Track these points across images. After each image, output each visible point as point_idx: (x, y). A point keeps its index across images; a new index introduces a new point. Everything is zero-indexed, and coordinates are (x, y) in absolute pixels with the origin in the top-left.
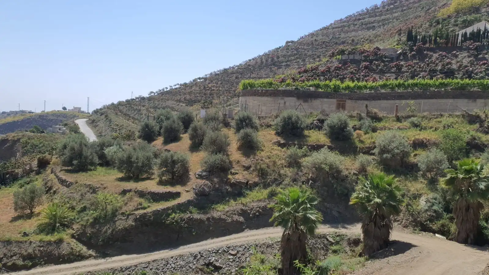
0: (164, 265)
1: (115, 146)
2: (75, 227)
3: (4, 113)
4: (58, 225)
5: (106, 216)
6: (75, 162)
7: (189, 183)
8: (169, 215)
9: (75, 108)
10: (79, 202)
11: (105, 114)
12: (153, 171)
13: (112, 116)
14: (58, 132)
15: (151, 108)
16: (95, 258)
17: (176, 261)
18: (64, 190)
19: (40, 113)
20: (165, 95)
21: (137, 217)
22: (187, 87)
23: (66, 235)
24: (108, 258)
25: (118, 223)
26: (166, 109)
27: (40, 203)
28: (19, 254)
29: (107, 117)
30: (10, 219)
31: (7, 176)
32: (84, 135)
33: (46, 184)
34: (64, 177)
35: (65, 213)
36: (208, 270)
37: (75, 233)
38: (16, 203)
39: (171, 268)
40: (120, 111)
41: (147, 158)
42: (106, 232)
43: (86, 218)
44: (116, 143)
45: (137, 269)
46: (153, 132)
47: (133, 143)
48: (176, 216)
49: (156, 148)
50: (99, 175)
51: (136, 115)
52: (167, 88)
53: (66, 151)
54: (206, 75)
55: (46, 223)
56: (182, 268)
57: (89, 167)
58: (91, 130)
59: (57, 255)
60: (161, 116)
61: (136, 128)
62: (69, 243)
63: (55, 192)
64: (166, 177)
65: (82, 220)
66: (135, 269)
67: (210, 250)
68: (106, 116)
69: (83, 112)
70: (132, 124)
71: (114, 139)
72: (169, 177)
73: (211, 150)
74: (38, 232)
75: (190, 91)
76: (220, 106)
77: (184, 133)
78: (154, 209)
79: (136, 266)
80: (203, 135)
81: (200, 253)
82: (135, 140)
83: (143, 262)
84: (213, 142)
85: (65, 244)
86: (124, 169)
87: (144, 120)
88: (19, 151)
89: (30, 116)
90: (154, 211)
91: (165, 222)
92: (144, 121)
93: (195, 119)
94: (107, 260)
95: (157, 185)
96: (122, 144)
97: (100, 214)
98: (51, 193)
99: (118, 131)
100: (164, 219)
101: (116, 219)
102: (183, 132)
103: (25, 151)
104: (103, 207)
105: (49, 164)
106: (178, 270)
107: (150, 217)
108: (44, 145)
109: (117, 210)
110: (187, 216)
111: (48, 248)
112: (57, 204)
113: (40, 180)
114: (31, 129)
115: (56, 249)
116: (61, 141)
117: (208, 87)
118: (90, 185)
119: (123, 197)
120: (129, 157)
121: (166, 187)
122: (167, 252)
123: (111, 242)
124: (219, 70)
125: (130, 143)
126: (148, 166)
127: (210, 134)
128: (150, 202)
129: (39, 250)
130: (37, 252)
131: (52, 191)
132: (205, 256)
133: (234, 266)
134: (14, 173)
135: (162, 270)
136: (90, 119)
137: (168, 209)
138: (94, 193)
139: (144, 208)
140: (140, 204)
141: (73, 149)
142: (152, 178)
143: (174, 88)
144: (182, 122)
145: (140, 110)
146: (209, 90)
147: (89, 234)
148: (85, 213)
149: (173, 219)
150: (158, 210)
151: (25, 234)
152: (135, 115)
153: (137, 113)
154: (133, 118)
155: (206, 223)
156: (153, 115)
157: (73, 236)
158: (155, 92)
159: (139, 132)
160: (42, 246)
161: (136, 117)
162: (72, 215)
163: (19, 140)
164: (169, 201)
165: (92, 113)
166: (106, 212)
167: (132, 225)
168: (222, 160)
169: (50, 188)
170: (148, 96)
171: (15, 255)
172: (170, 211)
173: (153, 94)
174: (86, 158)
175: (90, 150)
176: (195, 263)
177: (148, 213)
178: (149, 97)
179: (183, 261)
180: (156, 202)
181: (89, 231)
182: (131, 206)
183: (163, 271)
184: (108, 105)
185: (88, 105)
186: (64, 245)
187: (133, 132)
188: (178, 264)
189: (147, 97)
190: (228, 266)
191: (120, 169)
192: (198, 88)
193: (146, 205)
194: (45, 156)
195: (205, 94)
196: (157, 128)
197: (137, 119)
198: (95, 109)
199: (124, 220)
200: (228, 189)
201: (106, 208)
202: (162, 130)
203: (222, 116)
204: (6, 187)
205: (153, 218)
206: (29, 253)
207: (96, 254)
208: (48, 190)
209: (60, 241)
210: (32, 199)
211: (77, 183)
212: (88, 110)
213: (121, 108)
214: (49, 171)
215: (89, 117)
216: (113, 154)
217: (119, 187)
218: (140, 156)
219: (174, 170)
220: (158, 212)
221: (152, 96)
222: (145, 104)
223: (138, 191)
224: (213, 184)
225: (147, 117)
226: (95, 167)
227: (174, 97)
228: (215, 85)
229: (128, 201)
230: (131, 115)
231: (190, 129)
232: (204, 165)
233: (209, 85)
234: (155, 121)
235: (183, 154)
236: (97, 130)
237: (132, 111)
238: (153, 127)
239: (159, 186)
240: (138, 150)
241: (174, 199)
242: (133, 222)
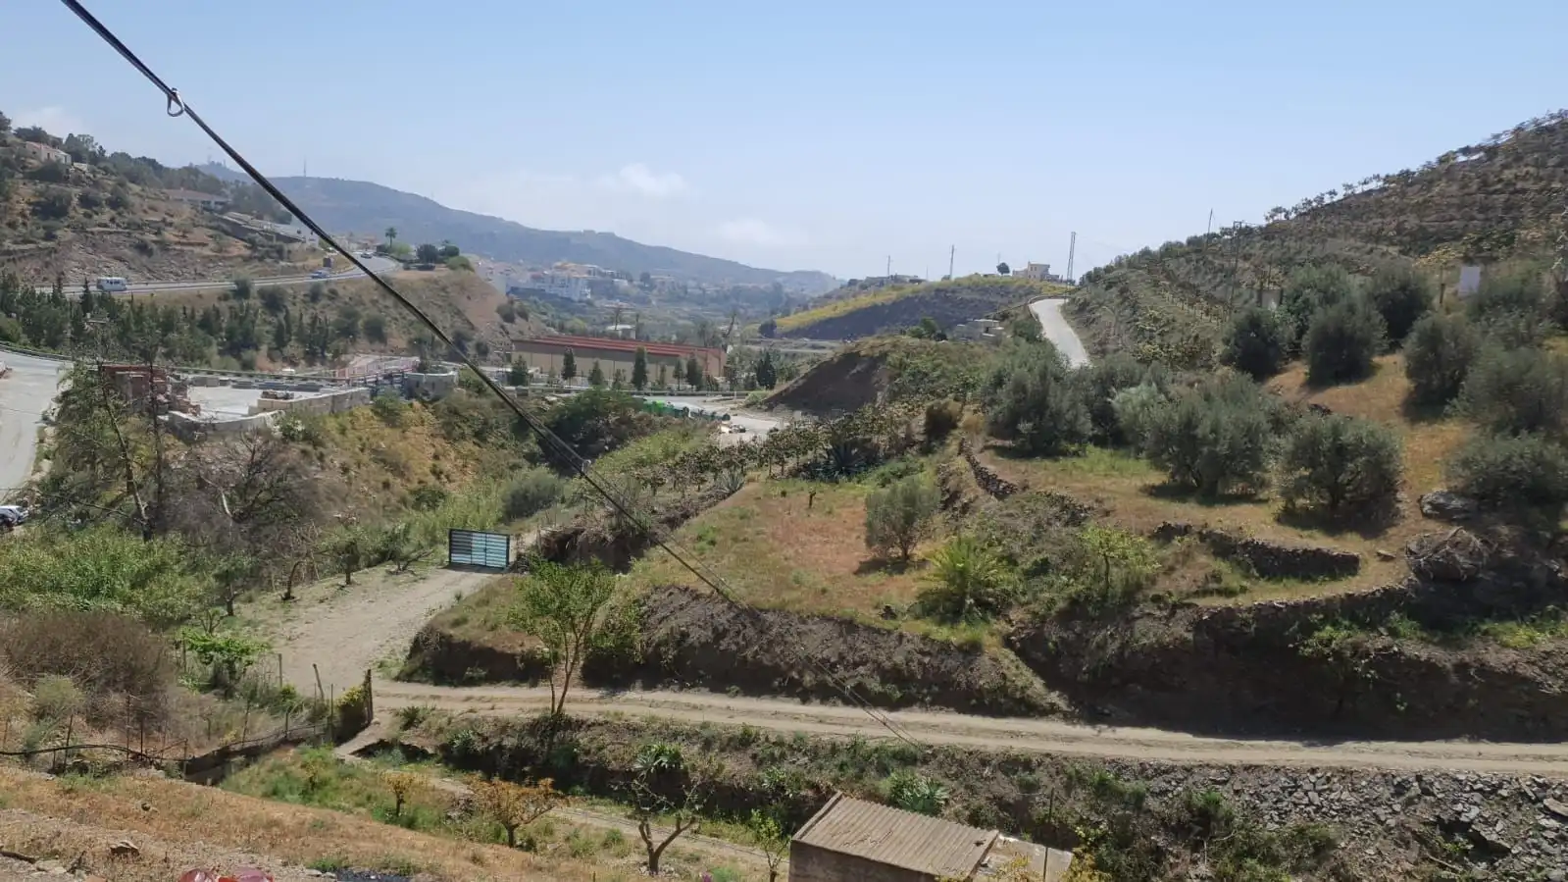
0: (1283, 789)
1: (1143, 386)
2: (1015, 615)
3: (853, 282)
4: (970, 601)
5: (1104, 597)
6: (1024, 427)
7: (1391, 531)
8: (1309, 629)
9: (1033, 267)
10: (1030, 545)
11: (1121, 285)
12: (1267, 476)
13: (1143, 293)
14: (982, 338)
15: (1270, 263)
16: (1068, 718)
17: (1326, 787)
18: (992, 503)
19: (940, 284)
20: (1321, 217)
21: (1201, 616)
22: (1411, 185)
23: (989, 634)
24: (1105, 727)
25: (1140, 626)
26: (1326, 267)
27: (928, 534)
28: (875, 662)
29: (1125, 295)
30: (856, 565)
31: (854, 451)
32: (1053, 347)
33: (944, 481)
34: (991, 469)
35: (988, 570)
36: (1449, 846)
37: (1013, 634)
38: (869, 525)
39: (1307, 805)
40: (1169, 275)
41: (1249, 429)
42: (1101, 647)
43: (1047, 595)
44: (1148, 375)
45: (1191, 780)
46: (1274, 343)
47: (1203, 378)
48: (1338, 636)
49: (1280, 401)
50: (1091, 471)
51: (1219, 288)
52: (1333, 193)
53: (1002, 393)
54: (1497, 137)
55: (939, 592)
56: (1349, 814)
57: (1064, 444)
58: (1075, 336)
59: (964, 685)
60: (1307, 291)
61: (1215, 329)
62: (995, 660)
63: (965, 508)
64: (1310, 499)
65: (1036, 600)
66: (1186, 778)
67: (1462, 777)
68: (1122, 291)
69: (1055, 279)
70: (1204, 317)
71: (1145, 361)
72: (1321, 501)
73: (1494, 417)
74: (918, 610)
75: (1421, 199)
76: (1551, 252)
77: (1384, 353)
78: (1260, 600)
79: (1189, 770)
80: (1466, 358)
81: (1419, 778)
82: (1211, 367)
83: (1213, 763)
84: (1505, 389)
85: (986, 658)
86: (1169, 460)
87: (1246, 302)
88: (881, 388)
89: (913, 292)
90: (1260, 608)
91: (1296, 648)
92: (1245, 304)
93: (1436, 301)
94: (1100, 732)
95: (1275, 525)
96: (1169, 379)
97: (1088, 589)
98: (955, 509)
99: (1158, 340)
100: (1293, 639)
101: (1136, 613)
102: (1386, 346)
103: (896, 389)
104: (1096, 571)
105: (955, 427)
106: (1333, 817)
107: (1246, 623)
108: (942, 375)
109: (1139, 587)
110: (1378, 641)
111: (943, 661)
112: (968, 543)
113: (929, 470)
114: (914, 328)
115: (961, 668)
116: (989, 363)
117: (1500, 181)
118: (1063, 498)
119: (1161, 547)
120: (1189, 424)
121: (1306, 533)
122: (1297, 749)
123: (1115, 681)
124: (1555, 112)
125: (1194, 377)
126: (1248, 457)
127: (1493, 357)
128: (1247, 577)
129: (920, 663)
130: (914, 666)
131: (958, 505)
132: (1440, 796)
133: (1559, 859)
134: (868, 446)
135: (1276, 803)
136: (1073, 300)
137: (1311, 606)
138: (1074, 525)
139: (1229, 593)
140: (1214, 576)
141: (1020, 387)
142: (1260, 496)
143: (1358, 191)
144: (1382, 312)
145: (1233, 271)
146: (1501, 191)
147: (1055, 644)
148: (1045, 579)
149: (1326, 646)
150: (1274, 607)
151: (889, 613)
152: (1215, 287)
153: (1221, 282)
154: (1209, 298)
155: (1454, 679)
156: (1276, 288)
157: (1007, 642)
158: (1289, 208)
159: (1227, 342)
160: (929, 654)
161: (1218, 293)
162: (1006, 579)
163: (884, 356)
164: (1314, 581)
165: (1082, 283)
166: (1108, 586)
167: (1185, 641)
168: (1539, 461)
169: (955, 496)
170: (1264, 223)
171: (864, 664)
172: (1315, 617)
173: (1281, 217)
174: (1057, 415)
176: (1397, 808)
177: (1240, 611)
178: (1268, 226)
179: (1353, 790)
180: (1269, 580)
181: (1054, 634)
182: (1183, 582)
183: (1277, 809)
184: (1130, 254)
185: (1071, 257)
186: (984, 661)
187: (1207, 344)
188: (1332, 796)
189: (1260, 228)
190: (1534, 852)
191: (1156, 461)
192: (1454, 188)
193: (1235, 584)
194: (947, 404)
195: (1484, 209)
197: (1222, 302)
198: (1092, 269)
199: (1160, 619)
200: (1559, 571)
201: (1107, 574)
202: (1305, 337)
203: (1553, 290)
204: (850, 480)
205: (1256, 629)
206: (895, 664)
207: (1068, 706)
208: (950, 499)
209: (973, 649)
210: (909, 519)
211: (1025, 488)
212: (1070, 272)
213: (1172, 264)
214: (953, 447)
215: (1070, 292)
216: (1138, 409)
217: (1151, 514)
218: (1224, 419)
219: (1341, 478)
220: (1273, 611)
221: (1278, 221)
222: (1252, 251)
223: (1210, 534)
224: (1491, 546)
225: (1255, 295)
226: (1080, 444)
227: (1356, 223)
228: (1532, 170)
229: (1177, 562)
230: (1201, 288)
231: (1413, 337)
232: (1460, 470)
233: (1506, 172)
234: (1284, 307)
235: (1376, 425)
236: (1091, 333)
237: (1206, 273)
238: (1276, 326)
239: (1281, 527)
240: (1218, 400)
241: (1334, 577)
242: (1188, 631)
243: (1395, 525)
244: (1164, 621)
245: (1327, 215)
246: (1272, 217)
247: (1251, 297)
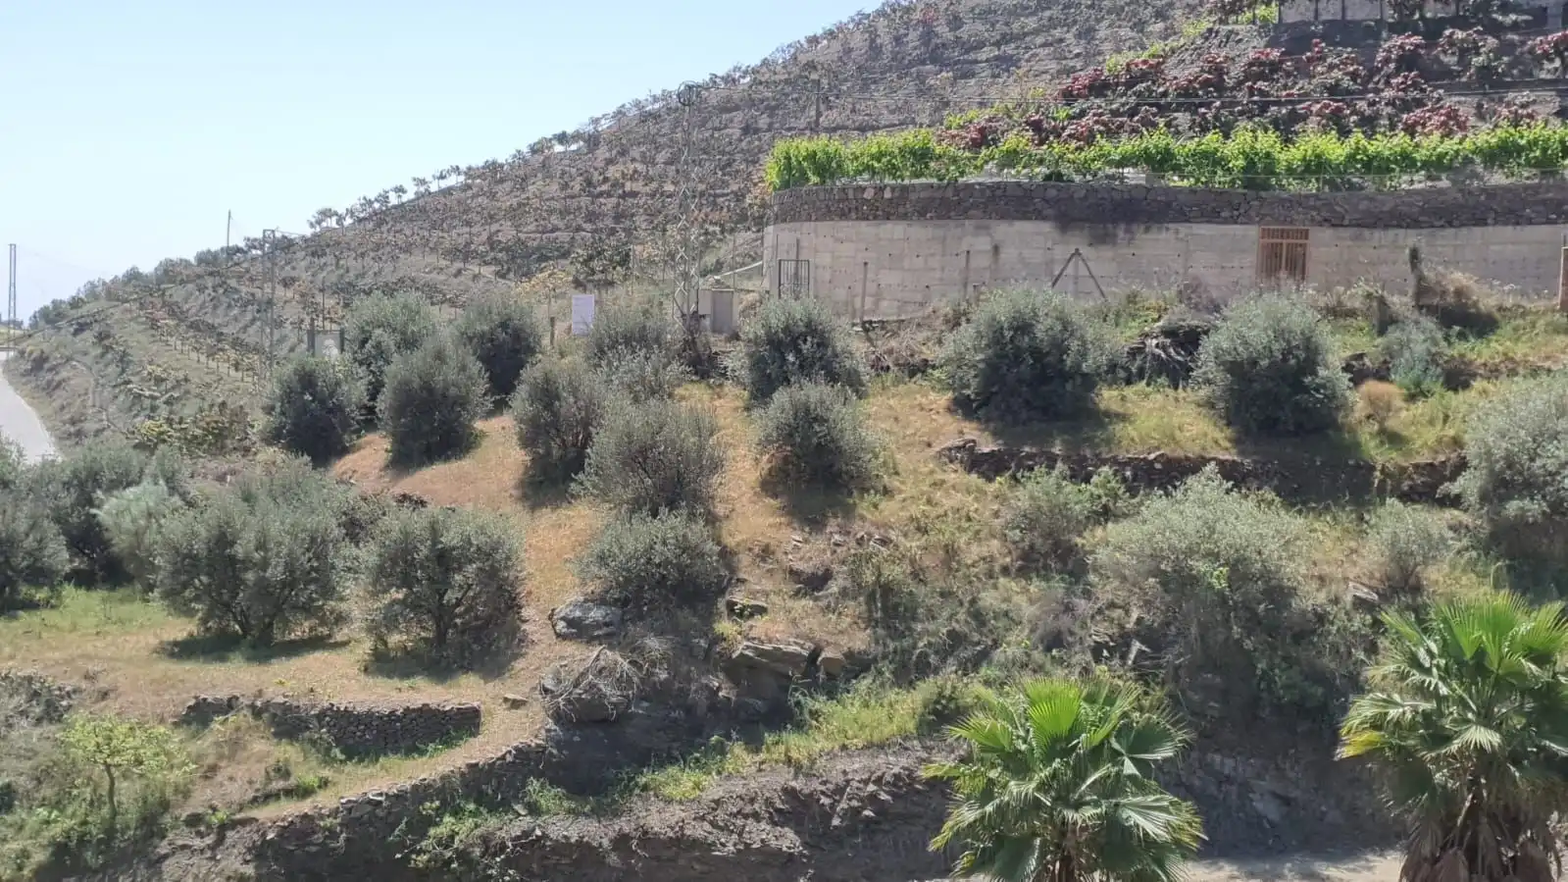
1: (147, 484)
5: (110, 831)
7: (519, 664)
8: (423, 825)
11: (96, 328)
12: (343, 606)
13: (133, 336)
15: (322, 290)
20: (391, 223)
21: (264, 835)
22: (502, 181)
25: (171, 868)
26: (401, 297)
29: (106, 342)
40: (173, 311)
41: (313, 540)
43: (15, 846)
44: (151, 468)
46: (339, 409)
47: (238, 466)
48: (462, 829)
49: (353, 494)
50: (74, 628)
51: (251, 330)
52: (400, 190)
54: (596, 121)
57: (24, 590)
60: (378, 331)
61: (253, 391)
64: (408, 633)
68: (101, 337)
70: (232, 372)
71: (146, 447)
72: (423, 634)
73: (629, 495)
75: (514, 201)
76: (670, 275)
77: (490, 414)
78: (352, 794)
80: (588, 420)
82: (247, 450)
84: (638, 456)
86: (197, 599)
87: (292, 350)
90: (351, 807)
91: (406, 859)
92: (293, 355)
93: (546, 341)
95: (362, 677)
96: (186, 471)
97: (85, 823)
99: (164, 411)
100: (400, 845)
101: (163, 848)
102: (488, 405)
104: (94, 791)
107: (332, 834)
109: (165, 805)
110: (513, 826)
117: (606, 179)
118: (30, 679)
119: (195, 736)
120: (223, 540)
121: (406, 683)
124: (658, 93)
125: (225, 467)
126: (315, 581)
127: (620, 416)
128: (328, 760)
136: (22, 353)
137: (421, 792)
138: (51, 720)
139: (303, 792)
140: (278, 770)
142: (339, 637)
143: (434, 188)
144: (481, 359)
145: (269, 303)
146: (609, 195)
148: (9, 818)
149: (446, 847)
150: (370, 802)
152: (245, 328)
153: (254, 320)
154: (237, 344)
155: (613, 859)
156: (335, 327)
158: (342, 211)
159: (269, 410)
161: (251, 337)
164: (422, 753)
165: (34, 325)
166: (114, 813)
168: (685, 547)
170: (308, 232)
172: (430, 807)
173: (332, 223)
174: (8, 545)
175: (26, 508)
177: (322, 817)
178: (315, 235)
180: (361, 761)
182: (235, 784)
184: (108, 279)
185: (13, 285)
187: (239, 415)
189: (305, 240)
191: (177, 600)
192: (555, 187)
193: (311, 779)
195: (591, 217)
196: (355, 392)
197: (257, 350)
198: (48, 303)
199: (202, 851)
200: (719, 689)
201: (111, 794)
202: (380, 397)
203: (679, 324)
205: (347, 840)
212: (12, 308)
213: (176, 293)
215: (17, 340)
216: (142, 522)
217: (173, 686)
218: (275, 529)
219: (446, 597)
220: (369, 808)
221: (328, 229)
222: (294, 274)
223: (267, 705)
224: (640, 668)
225: (305, 338)
226: (52, 588)
227: (437, 233)
228: (640, 167)
229: (221, 757)
230: (225, 330)
231: (522, 391)
232: (595, 569)
233: (612, 169)
234: (348, 355)
235: (487, 517)
236: (56, 404)
237: (229, 306)
238: (338, 384)
239: (371, 681)
240: (264, 500)
241: (449, 742)
242: (247, 862)
243: (523, 655)
244: (209, 854)
245: (395, 220)
246: (319, 222)
247: (301, 341)
